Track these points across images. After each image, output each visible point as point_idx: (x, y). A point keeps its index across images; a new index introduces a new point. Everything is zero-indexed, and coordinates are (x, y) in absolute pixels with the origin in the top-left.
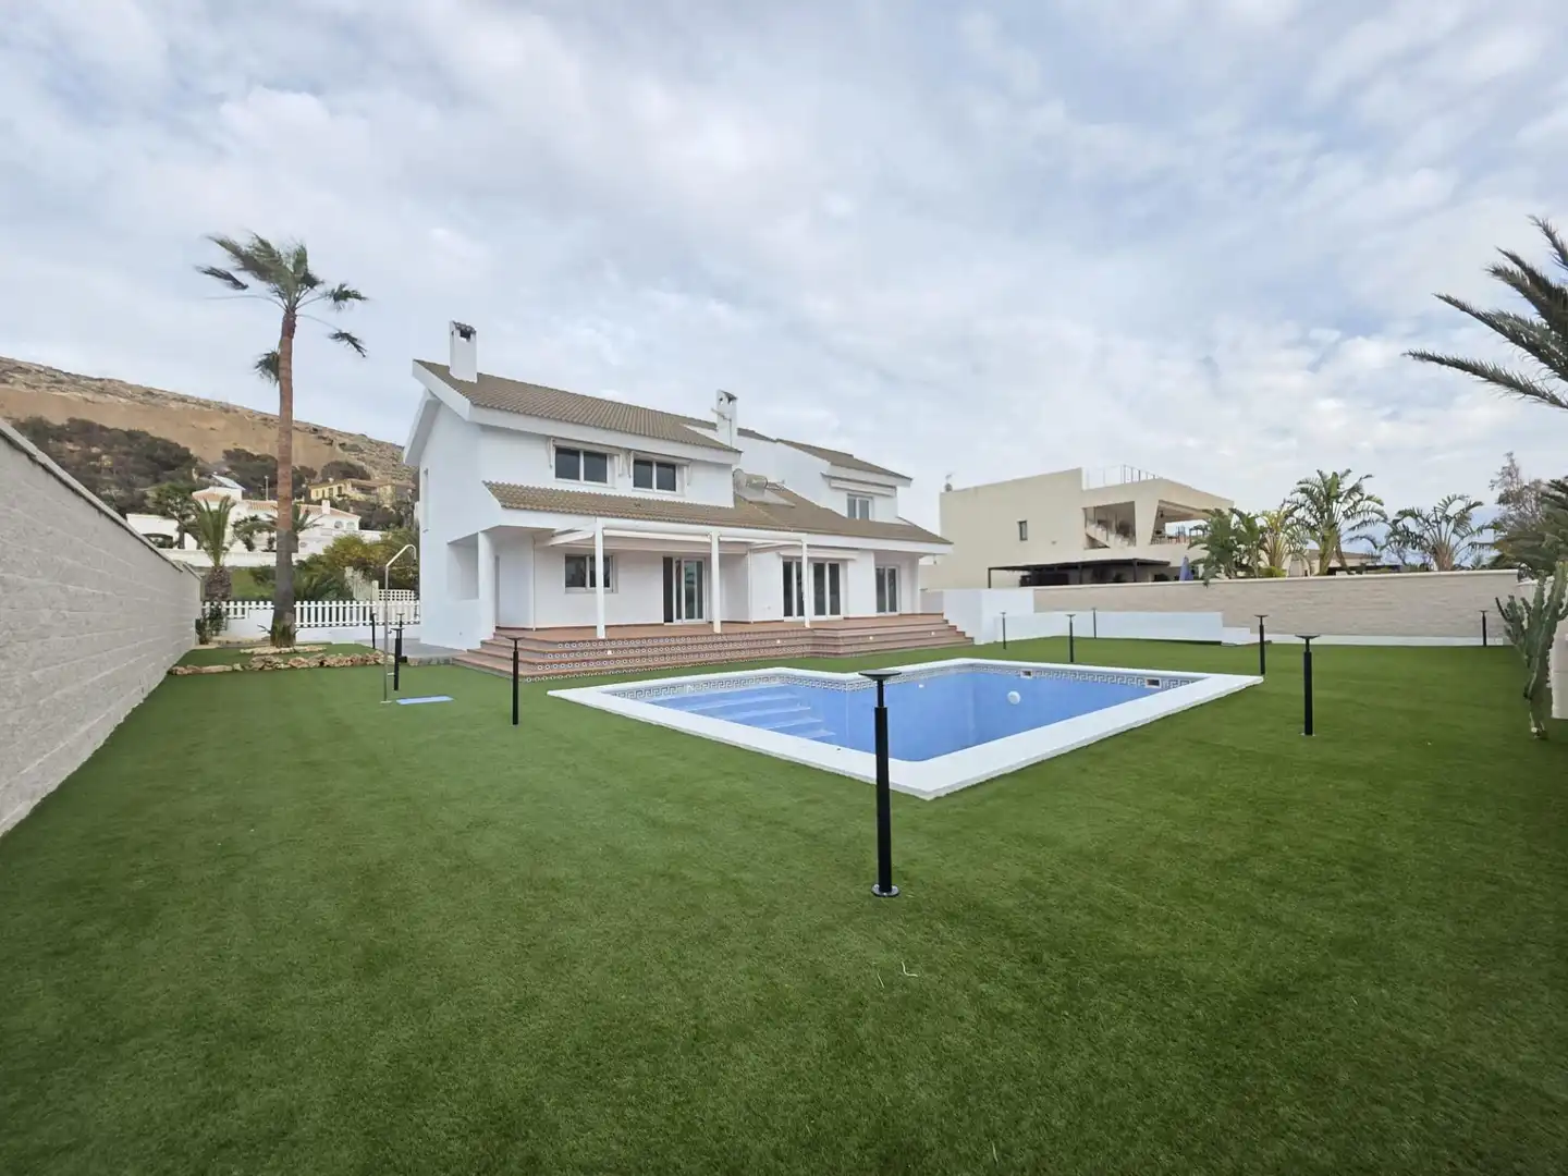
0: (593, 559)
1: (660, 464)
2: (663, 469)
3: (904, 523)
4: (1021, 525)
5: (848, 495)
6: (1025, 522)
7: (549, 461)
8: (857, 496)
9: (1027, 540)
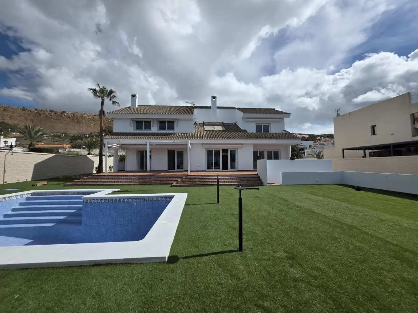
1: (168, 122)
2: (169, 124)
3: (285, 132)
4: (373, 127)
5: (256, 124)
6: (375, 126)
7: (131, 125)
8: (262, 124)
9: (376, 134)
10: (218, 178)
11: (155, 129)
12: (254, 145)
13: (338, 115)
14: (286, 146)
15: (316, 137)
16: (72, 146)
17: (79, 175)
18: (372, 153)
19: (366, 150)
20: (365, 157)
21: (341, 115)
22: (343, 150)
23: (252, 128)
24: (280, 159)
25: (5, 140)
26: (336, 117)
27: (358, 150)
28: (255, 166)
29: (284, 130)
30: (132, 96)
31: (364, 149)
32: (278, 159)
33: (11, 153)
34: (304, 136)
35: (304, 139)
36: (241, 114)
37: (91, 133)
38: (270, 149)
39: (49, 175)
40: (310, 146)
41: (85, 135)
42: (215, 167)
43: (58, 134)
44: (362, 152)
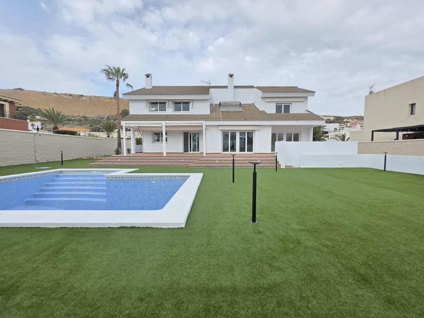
0: (162, 134)
1: (183, 103)
2: (185, 104)
3: (308, 112)
4: (413, 106)
5: (276, 104)
6: (415, 104)
7: (146, 107)
8: (282, 104)
9: (414, 114)
10: (234, 160)
11: (170, 111)
12: (273, 127)
13: (371, 93)
14: (308, 127)
15: (343, 119)
16: (91, 129)
17: (100, 157)
18: (407, 136)
19: (399, 132)
20: (398, 139)
21: (374, 92)
22: (373, 132)
23: (271, 109)
24: (301, 141)
25: (31, 123)
26: (368, 95)
27: (390, 132)
28: (273, 149)
29: (306, 111)
30: (146, 76)
31: (397, 130)
32: (298, 141)
33: (39, 135)
34: (329, 118)
35: (329, 121)
36: (260, 93)
37: (109, 117)
38: (289, 131)
39: (73, 156)
40: (336, 129)
41: (103, 118)
42: (231, 149)
43: (78, 118)
44: (395, 133)
